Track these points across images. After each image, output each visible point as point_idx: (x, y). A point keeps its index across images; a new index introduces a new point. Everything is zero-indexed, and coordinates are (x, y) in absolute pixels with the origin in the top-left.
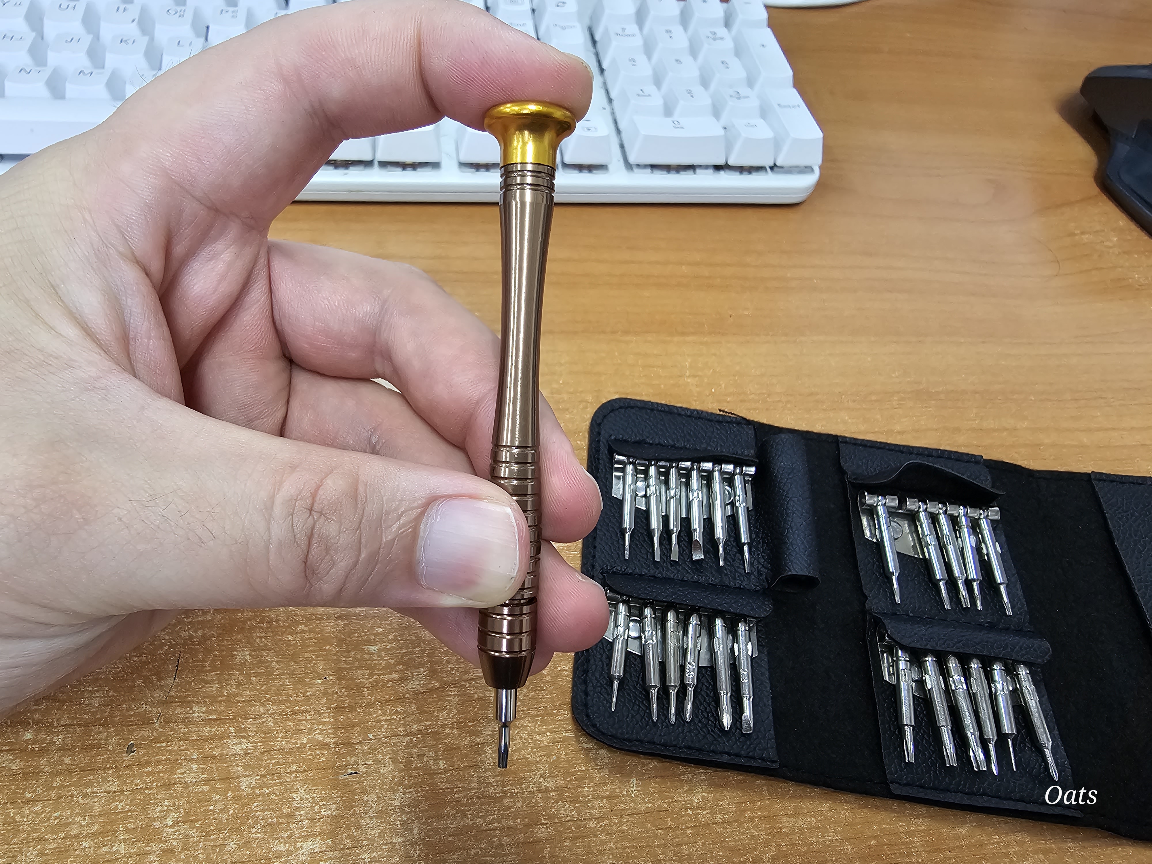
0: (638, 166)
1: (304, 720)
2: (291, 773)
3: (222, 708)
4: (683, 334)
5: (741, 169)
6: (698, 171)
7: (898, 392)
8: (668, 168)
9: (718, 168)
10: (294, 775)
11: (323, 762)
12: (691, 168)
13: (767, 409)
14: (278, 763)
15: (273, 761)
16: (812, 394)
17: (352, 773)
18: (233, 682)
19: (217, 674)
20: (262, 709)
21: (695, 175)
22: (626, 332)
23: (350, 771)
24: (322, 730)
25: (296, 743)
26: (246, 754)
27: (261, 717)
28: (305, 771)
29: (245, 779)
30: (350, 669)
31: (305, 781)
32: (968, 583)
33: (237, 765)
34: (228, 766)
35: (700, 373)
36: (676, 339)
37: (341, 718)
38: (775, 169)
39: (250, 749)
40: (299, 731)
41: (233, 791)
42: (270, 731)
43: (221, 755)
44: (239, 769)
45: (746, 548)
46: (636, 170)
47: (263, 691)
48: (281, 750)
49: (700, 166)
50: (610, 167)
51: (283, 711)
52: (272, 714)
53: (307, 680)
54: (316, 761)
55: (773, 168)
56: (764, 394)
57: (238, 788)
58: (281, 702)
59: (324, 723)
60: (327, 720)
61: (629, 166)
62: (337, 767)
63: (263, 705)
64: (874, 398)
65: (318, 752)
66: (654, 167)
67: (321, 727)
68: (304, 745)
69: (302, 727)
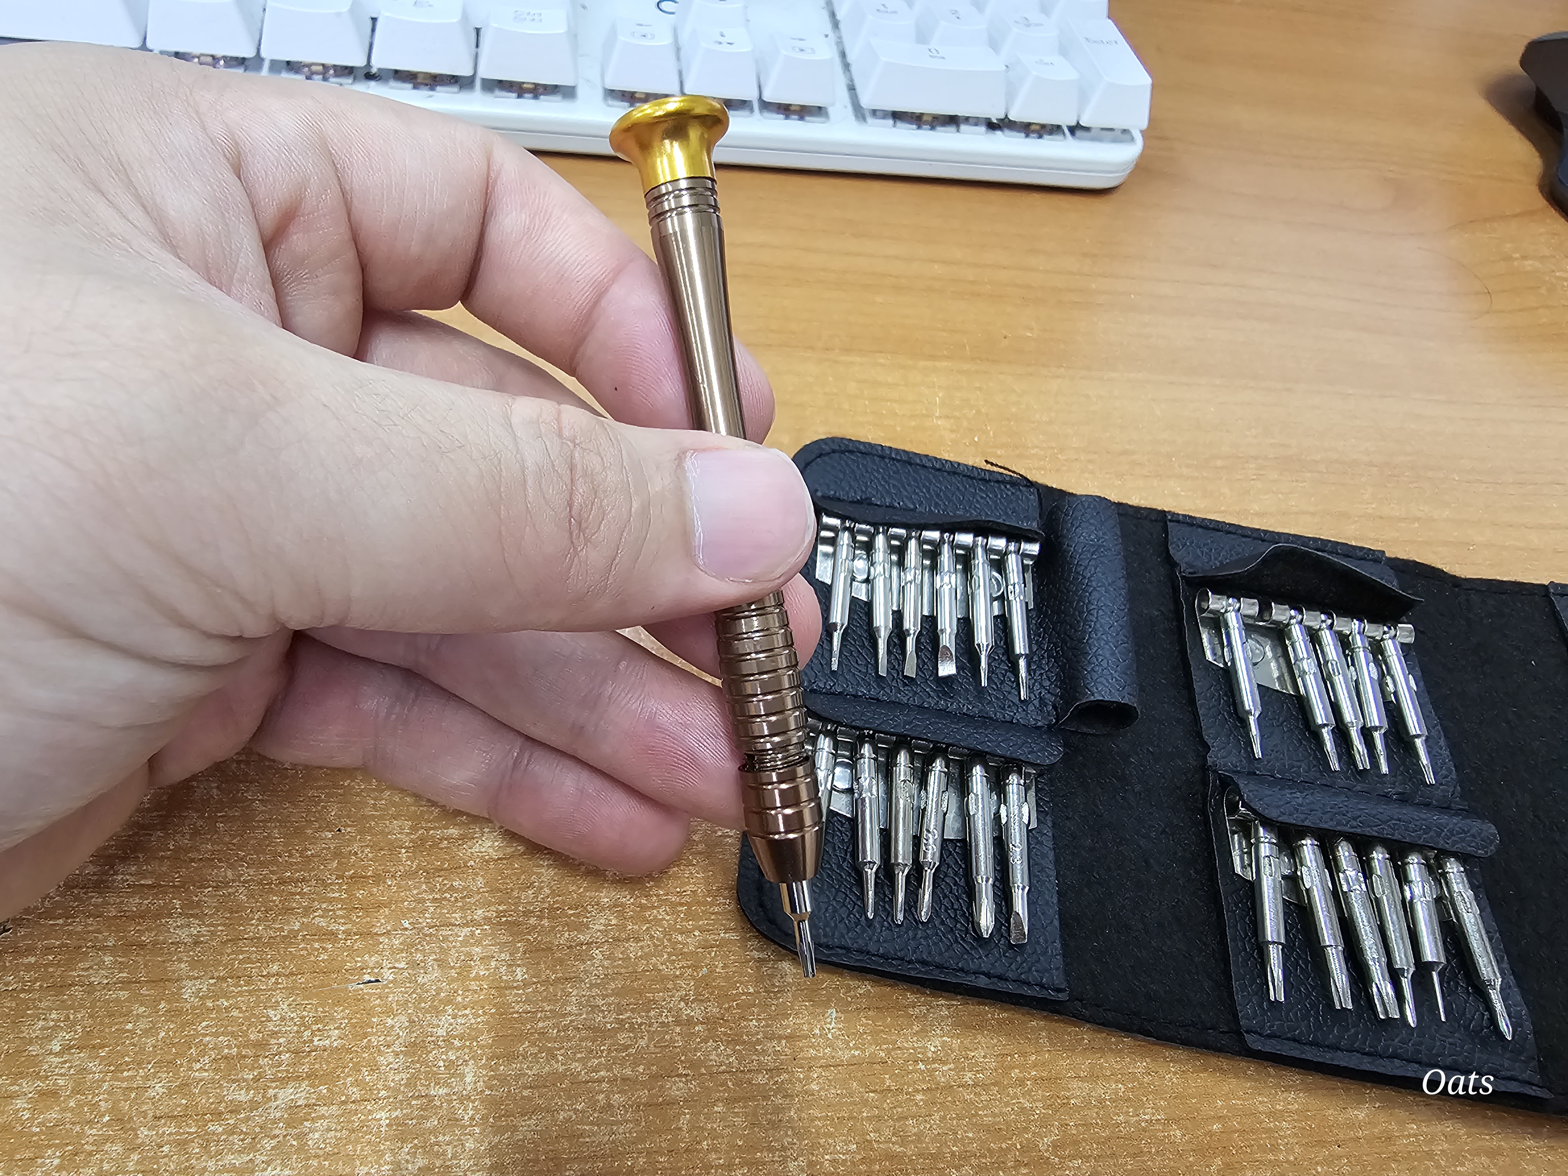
0: (874, 112)
1: (298, 894)
2: (269, 976)
3: (164, 869)
4: (933, 358)
5: (1026, 128)
6: (963, 127)
7: (1256, 458)
8: (917, 119)
9: (992, 126)
10: (273, 980)
11: (323, 961)
12: (953, 121)
13: (1057, 470)
14: (248, 960)
15: (241, 957)
16: (1125, 453)
17: (370, 982)
18: (186, 829)
19: (161, 816)
20: (229, 873)
21: (958, 134)
22: (847, 351)
23: (367, 978)
24: (326, 910)
25: (283, 930)
26: (196, 943)
27: (226, 885)
28: (292, 974)
29: (190, 983)
30: (381, 817)
31: (291, 991)
32: (1367, 733)
33: (180, 960)
34: (164, 962)
35: (957, 414)
36: (922, 363)
37: (360, 894)
38: (1079, 133)
39: (204, 936)
40: (289, 911)
41: (169, 1002)
42: (240, 908)
43: (155, 943)
44: (183, 966)
45: (1022, 663)
46: (870, 120)
47: (234, 845)
48: (257, 940)
49: (967, 120)
50: (831, 110)
51: (265, 878)
52: (245, 882)
53: (309, 831)
54: (312, 958)
55: (1073, 130)
56: (1053, 448)
57: (177, 997)
58: (263, 864)
59: (331, 901)
60: (337, 895)
61: (859, 113)
62: (347, 970)
63: (231, 866)
64: (1219, 463)
65: (316, 945)
66: (897, 116)
67: (324, 906)
68: (294, 934)
69: (294, 905)
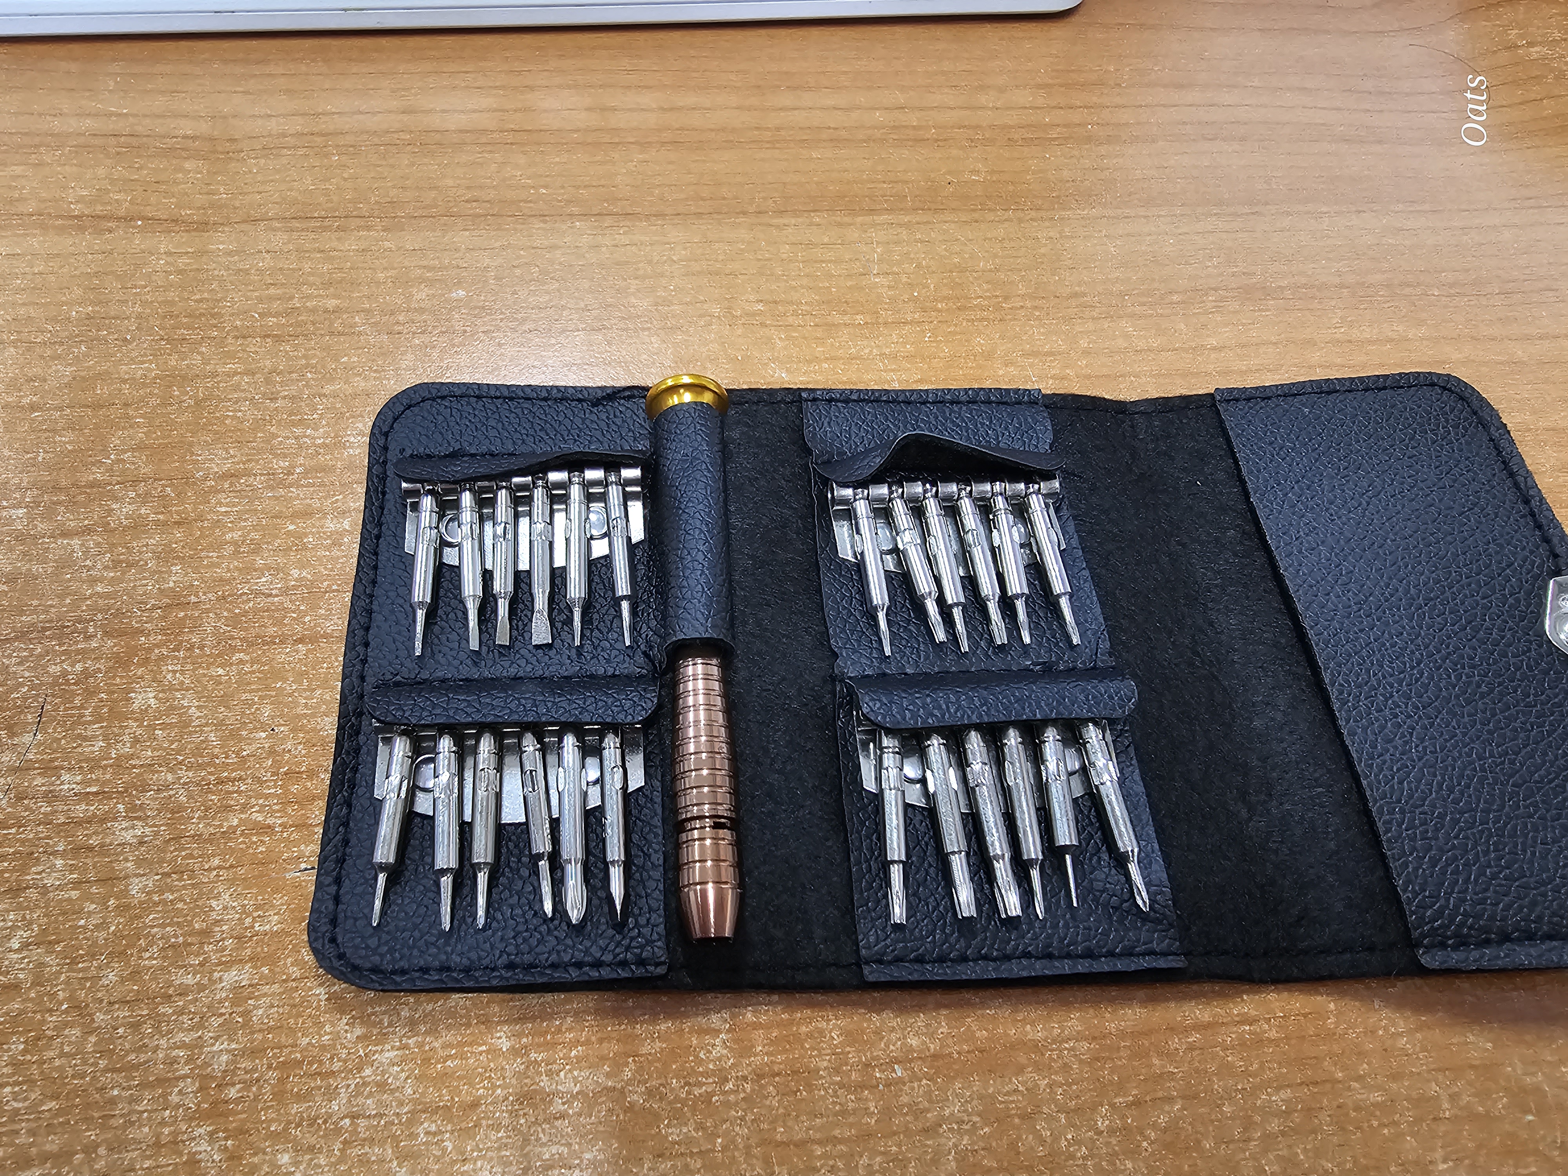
1: (236, 792)
2: (210, 870)
3: (108, 776)
4: (872, 211)
10: (215, 873)
11: (261, 853)
14: (191, 856)
15: (183, 853)
17: (306, 869)
18: (126, 738)
19: (102, 727)
20: (170, 777)
23: (303, 866)
24: (262, 806)
25: (221, 826)
26: (141, 843)
27: (167, 788)
28: (231, 866)
29: (137, 881)
30: (313, 715)
31: (231, 882)
33: (126, 860)
34: (111, 862)
35: (895, 269)
36: (859, 219)
37: (294, 788)
39: (147, 836)
40: (227, 808)
41: (117, 899)
42: (181, 808)
43: (102, 845)
44: (129, 865)
47: (173, 750)
48: (197, 837)
51: (203, 779)
52: (185, 784)
53: (244, 733)
54: (251, 851)
57: (125, 893)
58: (201, 767)
59: (267, 797)
60: (272, 791)
62: (284, 860)
63: (171, 770)
65: (254, 839)
67: (261, 801)
68: (233, 830)
69: (232, 803)
